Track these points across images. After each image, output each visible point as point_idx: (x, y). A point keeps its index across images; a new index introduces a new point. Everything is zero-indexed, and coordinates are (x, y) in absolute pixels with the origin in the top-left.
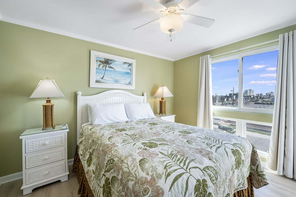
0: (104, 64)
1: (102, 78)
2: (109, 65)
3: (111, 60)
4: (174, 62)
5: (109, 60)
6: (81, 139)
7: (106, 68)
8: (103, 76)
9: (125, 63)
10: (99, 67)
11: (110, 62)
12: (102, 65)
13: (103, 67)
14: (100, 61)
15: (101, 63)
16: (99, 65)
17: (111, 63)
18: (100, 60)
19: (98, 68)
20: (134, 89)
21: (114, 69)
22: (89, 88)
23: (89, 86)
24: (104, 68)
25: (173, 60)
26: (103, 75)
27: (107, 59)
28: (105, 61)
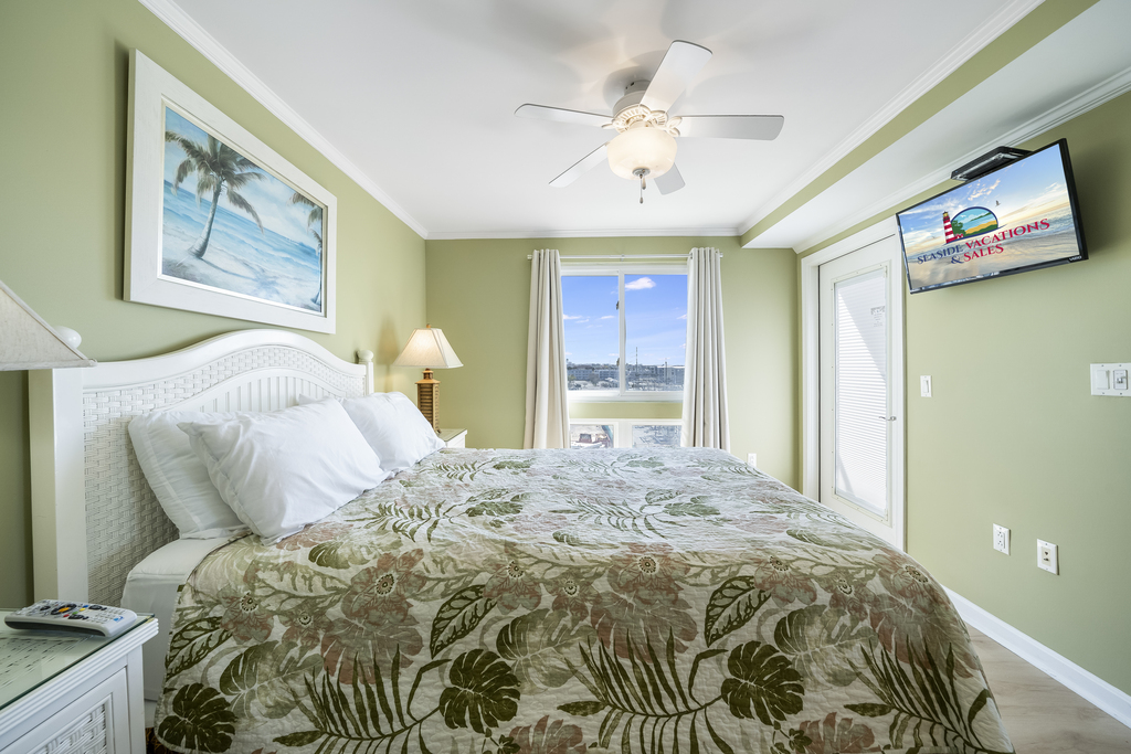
0: (207, 172)
1: (200, 254)
2: (232, 184)
3: (245, 162)
4: (427, 243)
5: (233, 154)
6: (222, 654)
7: (217, 194)
8: (201, 242)
9: (300, 198)
10: (180, 179)
11: (237, 172)
12: (196, 172)
13: (203, 186)
14: (187, 145)
15: (193, 161)
16: (184, 170)
17: (241, 179)
18: (185, 137)
19: (177, 188)
20: (334, 332)
21: (254, 215)
22: (118, 303)
23: (121, 291)
24: (209, 195)
25: (424, 234)
26: (205, 236)
27: (224, 147)
28: (215, 154)
